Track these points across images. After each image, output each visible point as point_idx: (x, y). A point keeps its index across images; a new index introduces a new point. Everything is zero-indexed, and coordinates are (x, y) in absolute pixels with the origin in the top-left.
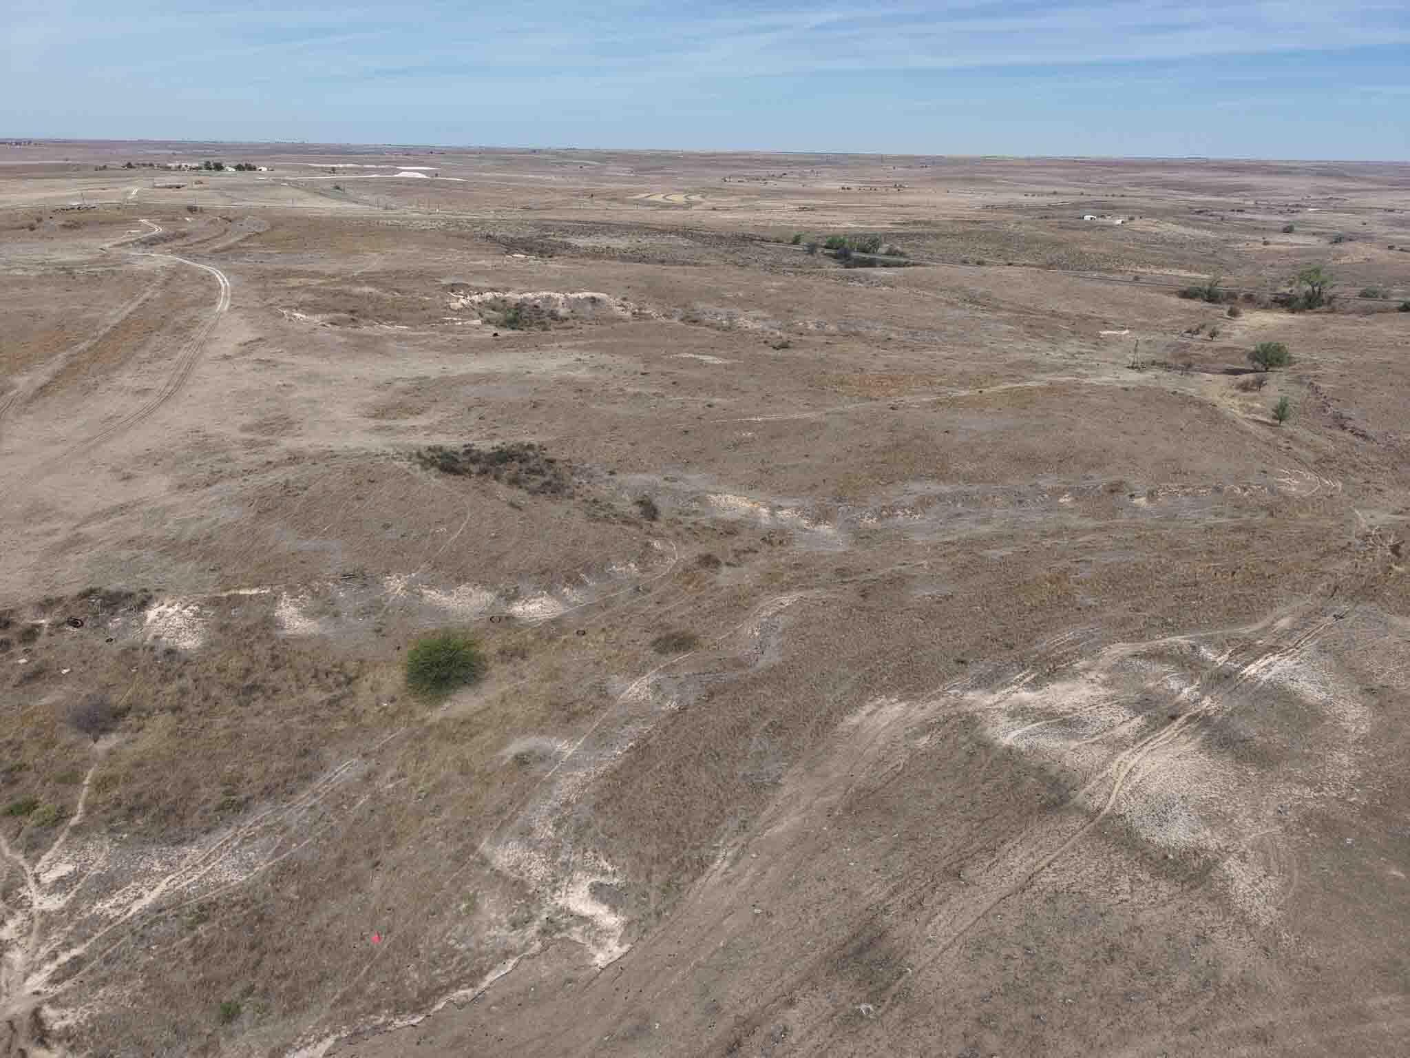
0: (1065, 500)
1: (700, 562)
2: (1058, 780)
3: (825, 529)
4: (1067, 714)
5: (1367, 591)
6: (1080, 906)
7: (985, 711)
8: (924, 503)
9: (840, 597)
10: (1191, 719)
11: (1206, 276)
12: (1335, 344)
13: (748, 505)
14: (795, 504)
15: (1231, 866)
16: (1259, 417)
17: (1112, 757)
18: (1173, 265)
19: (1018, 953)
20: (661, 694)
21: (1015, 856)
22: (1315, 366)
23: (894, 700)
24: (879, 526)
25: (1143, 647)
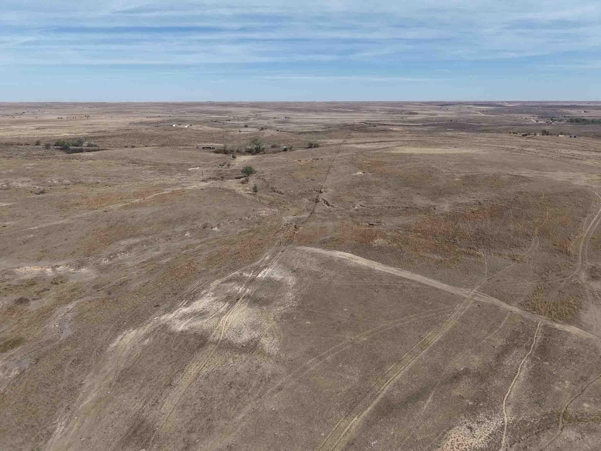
0: (188, 234)
1: (16, 303)
2: (202, 335)
3: (84, 270)
4: (202, 311)
5: (289, 241)
6: (217, 375)
7: (170, 321)
8: (129, 249)
9: (97, 297)
10: (244, 298)
11: (222, 145)
12: (267, 164)
13: (40, 269)
14: (65, 263)
15: (263, 340)
16: (249, 192)
17: (219, 320)
18: (211, 142)
19: (198, 401)
20: (7, 370)
21: (191, 368)
22: (263, 172)
23: (131, 330)
24: (110, 263)
25: (225, 279)
